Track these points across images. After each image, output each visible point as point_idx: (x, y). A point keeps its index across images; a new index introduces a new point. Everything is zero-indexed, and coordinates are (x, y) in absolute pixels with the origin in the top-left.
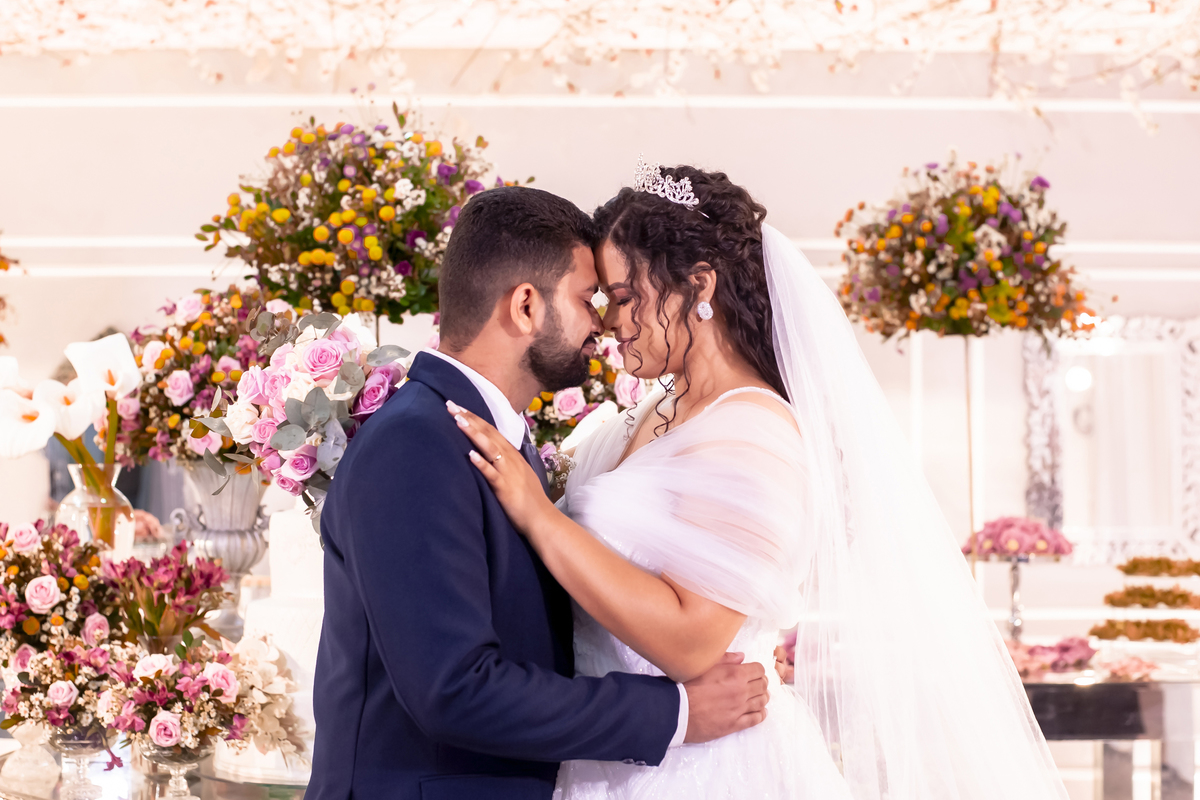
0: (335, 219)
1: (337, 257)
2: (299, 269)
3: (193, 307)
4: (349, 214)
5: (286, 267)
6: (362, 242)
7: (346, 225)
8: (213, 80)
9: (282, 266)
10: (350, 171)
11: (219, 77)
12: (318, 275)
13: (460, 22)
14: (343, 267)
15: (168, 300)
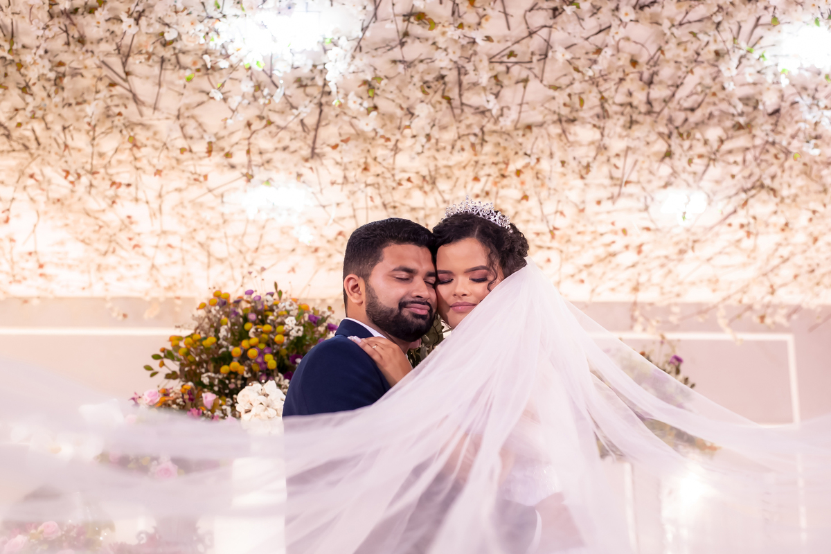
0: (245, 343)
1: (246, 368)
2: (220, 377)
3: (154, 396)
4: (254, 340)
5: (213, 375)
6: (263, 358)
7: (252, 347)
8: (121, 317)
9: (210, 374)
10: (252, 317)
11: (125, 316)
12: (233, 380)
13: (293, 270)
14: (249, 375)
15: (136, 394)
